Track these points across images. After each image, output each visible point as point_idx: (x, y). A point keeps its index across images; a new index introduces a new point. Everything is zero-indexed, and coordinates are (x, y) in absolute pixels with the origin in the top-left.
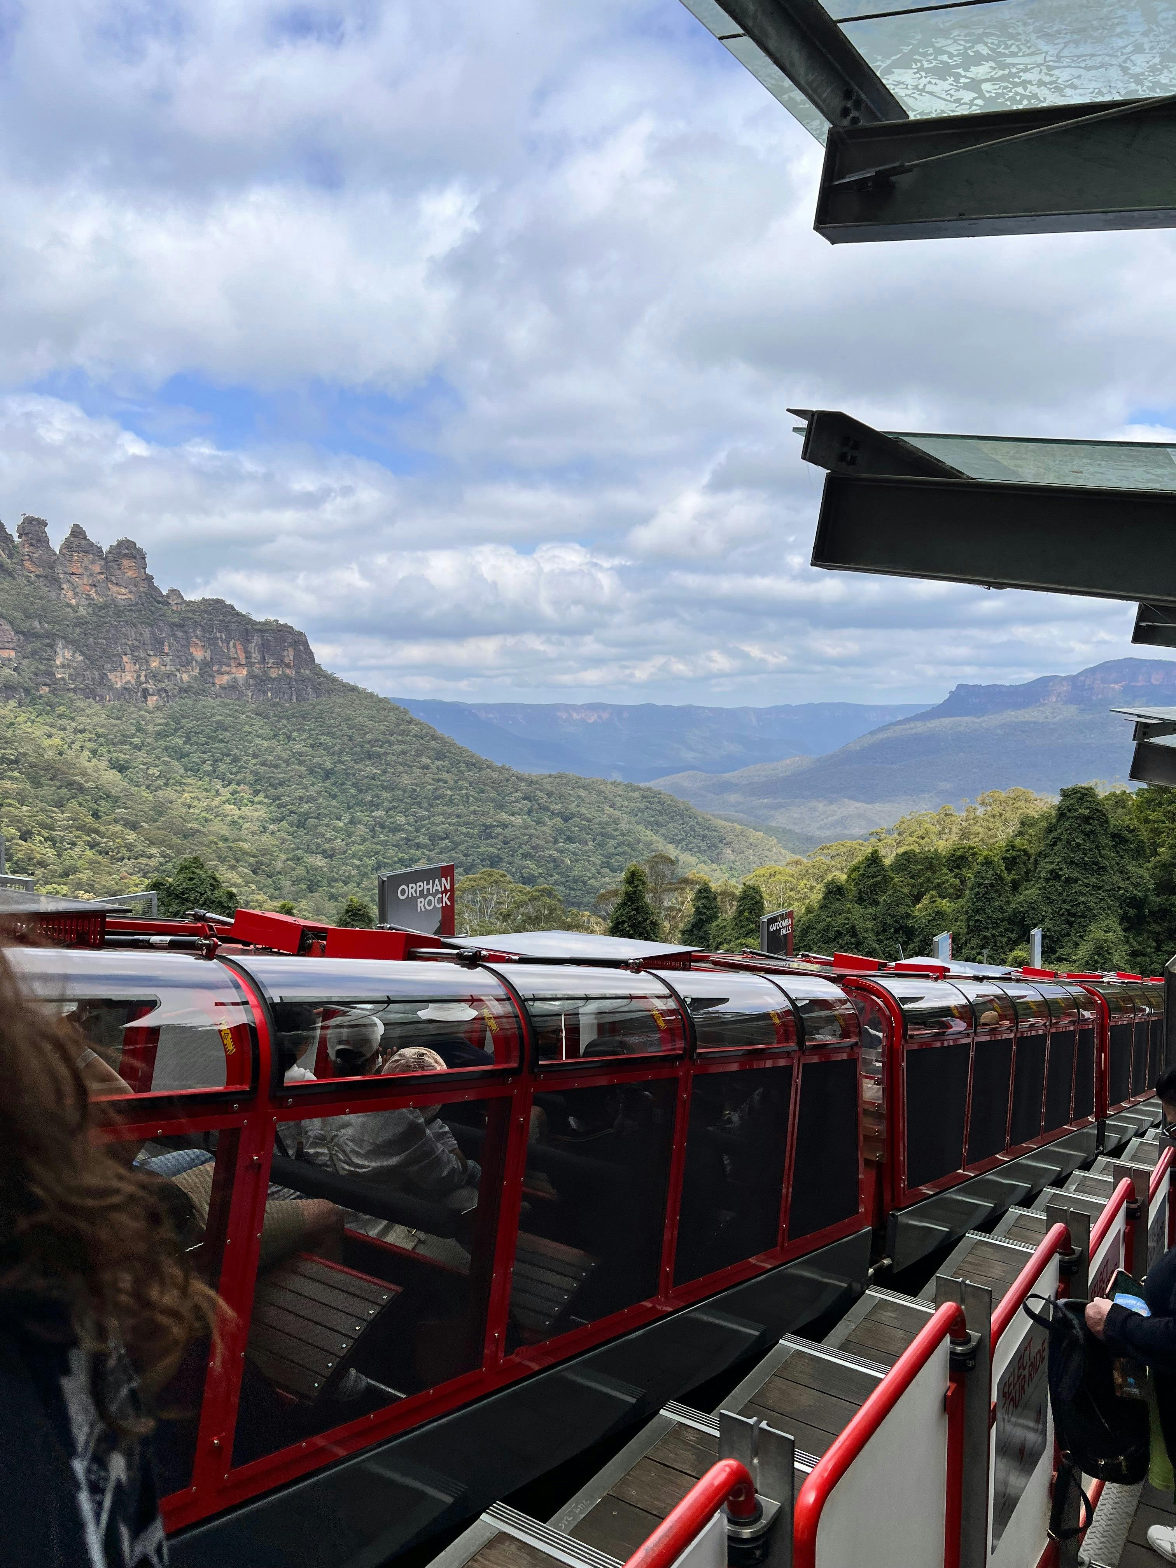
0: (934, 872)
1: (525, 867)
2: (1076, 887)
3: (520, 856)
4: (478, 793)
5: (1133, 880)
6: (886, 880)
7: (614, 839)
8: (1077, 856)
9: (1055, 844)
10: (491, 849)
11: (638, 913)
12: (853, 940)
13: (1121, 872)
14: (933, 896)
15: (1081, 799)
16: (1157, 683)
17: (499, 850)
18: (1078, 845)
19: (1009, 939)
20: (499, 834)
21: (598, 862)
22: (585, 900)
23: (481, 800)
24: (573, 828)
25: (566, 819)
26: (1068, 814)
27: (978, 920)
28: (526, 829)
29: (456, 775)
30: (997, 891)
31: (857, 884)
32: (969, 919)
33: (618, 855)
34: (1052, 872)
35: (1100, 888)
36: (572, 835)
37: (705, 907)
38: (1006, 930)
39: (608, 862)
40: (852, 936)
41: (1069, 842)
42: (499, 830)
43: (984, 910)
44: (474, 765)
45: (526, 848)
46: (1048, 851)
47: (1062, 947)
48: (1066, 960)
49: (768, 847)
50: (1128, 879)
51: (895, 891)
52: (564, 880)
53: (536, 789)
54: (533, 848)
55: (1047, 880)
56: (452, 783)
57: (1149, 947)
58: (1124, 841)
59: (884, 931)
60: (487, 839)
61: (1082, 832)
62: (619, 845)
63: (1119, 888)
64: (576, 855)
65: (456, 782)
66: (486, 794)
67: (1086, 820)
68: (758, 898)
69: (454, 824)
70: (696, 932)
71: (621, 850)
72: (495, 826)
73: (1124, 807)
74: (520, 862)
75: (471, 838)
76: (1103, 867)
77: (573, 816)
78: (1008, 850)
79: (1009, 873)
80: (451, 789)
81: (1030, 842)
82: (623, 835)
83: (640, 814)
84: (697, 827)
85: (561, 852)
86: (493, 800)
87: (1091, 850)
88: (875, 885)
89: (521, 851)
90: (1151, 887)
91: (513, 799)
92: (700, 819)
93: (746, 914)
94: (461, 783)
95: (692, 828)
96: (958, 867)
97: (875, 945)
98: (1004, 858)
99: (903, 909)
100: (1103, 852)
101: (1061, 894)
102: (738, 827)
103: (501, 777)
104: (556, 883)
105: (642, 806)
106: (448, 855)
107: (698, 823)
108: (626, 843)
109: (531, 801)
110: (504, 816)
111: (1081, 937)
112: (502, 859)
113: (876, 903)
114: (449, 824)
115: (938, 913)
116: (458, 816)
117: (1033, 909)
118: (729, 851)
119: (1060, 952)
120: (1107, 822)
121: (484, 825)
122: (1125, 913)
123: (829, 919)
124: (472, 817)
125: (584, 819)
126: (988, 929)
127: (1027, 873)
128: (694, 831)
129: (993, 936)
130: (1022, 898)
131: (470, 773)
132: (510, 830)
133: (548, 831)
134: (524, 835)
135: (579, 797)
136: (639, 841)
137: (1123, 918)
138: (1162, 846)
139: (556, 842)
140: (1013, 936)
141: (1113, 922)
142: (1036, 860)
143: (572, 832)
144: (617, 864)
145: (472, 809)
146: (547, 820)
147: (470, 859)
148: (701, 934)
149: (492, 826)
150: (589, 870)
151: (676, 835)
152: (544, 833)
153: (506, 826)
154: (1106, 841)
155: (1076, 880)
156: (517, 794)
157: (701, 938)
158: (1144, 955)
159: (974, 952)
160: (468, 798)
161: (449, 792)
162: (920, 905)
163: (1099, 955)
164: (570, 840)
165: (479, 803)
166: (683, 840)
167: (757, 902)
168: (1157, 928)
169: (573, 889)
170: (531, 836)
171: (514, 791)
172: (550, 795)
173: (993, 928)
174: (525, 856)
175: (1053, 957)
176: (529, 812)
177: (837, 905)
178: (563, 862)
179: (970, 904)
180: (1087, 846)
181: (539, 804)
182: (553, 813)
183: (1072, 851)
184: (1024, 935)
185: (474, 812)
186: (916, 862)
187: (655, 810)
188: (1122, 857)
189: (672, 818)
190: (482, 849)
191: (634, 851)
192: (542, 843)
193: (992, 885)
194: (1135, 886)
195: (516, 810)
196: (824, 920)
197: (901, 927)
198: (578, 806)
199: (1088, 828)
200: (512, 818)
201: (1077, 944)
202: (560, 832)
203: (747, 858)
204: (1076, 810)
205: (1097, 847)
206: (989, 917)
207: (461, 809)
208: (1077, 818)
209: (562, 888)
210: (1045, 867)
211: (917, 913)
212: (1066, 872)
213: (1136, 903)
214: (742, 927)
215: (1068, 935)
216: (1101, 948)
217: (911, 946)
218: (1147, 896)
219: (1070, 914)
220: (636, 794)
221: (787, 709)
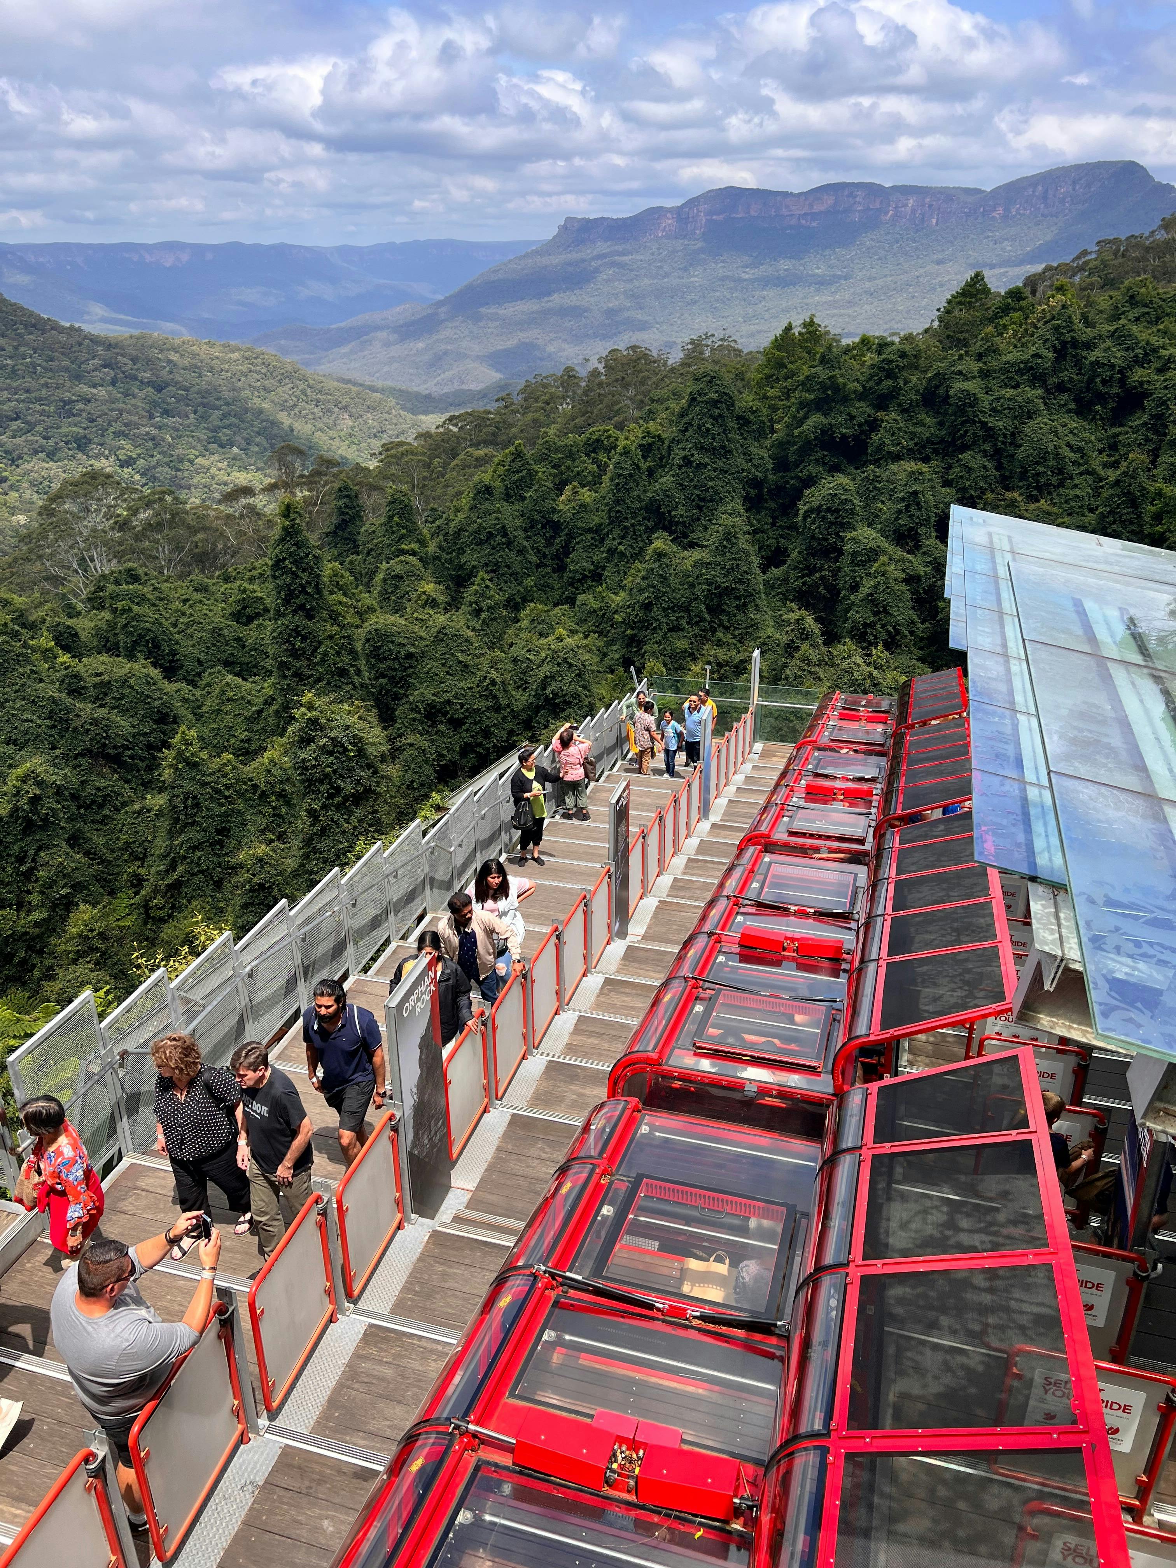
0: (574, 460)
1: (119, 448)
2: (706, 472)
3: (112, 436)
4: (47, 361)
5: (755, 462)
6: (532, 474)
7: (219, 409)
8: (706, 441)
9: (686, 430)
10: (74, 429)
11: (299, 548)
12: (504, 540)
13: (744, 454)
14: (575, 487)
15: (710, 382)
16: (756, 214)
17: (85, 429)
18: (708, 430)
19: (647, 527)
20: (81, 410)
21: (204, 437)
22: (195, 481)
23: (51, 370)
24: (168, 399)
25: (159, 389)
26: (699, 399)
27: (619, 511)
28: (113, 403)
29: (14, 339)
30: (635, 481)
31: (503, 480)
32: (610, 511)
33: (224, 428)
34: (684, 458)
35: (726, 472)
36: (170, 407)
37: (347, 506)
38: (644, 518)
39: (215, 437)
40: (503, 536)
41: (699, 427)
42: (81, 406)
43: (624, 500)
44: (34, 326)
45: (117, 426)
46: (680, 437)
47: (693, 531)
48: (699, 546)
49: (386, 409)
50: (751, 460)
51: (541, 486)
52: (167, 460)
53: (117, 354)
54: (126, 425)
55: (680, 467)
56: (10, 349)
57: (766, 523)
58: (748, 422)
59: (532, 527)
60: (69, 417)
61: (711, 416)
62: (224, 416)
63: (743, 470)
64: (178, 430)
65: (16, 348)
66: (57, 363)
67: (715, 403)
68: (407, 501)
69: (23, 401)
70: (340, 533)
71: (228, 422)
72: (74, 401)
73: (743, 380)
74: (113, 443)
75: (48, 417)
76: (729, 451)
77: (167, 385)
78: (644, 437)
79: (646, 460)
80: (11, 358)
81: (662, 425)
82: (228, 404)
83: (243, 379)
84: (309, 391)
85: (160, 428)
86: (67, 370)
87: (719, 434)
88: (521, 479)
89: (112, 429)
90: (770, 466)
91: (90, 367)
92: (311, 382)
93: (396, 519)
94: (22, 349)
95: (304, 392)
96: (594, 451)
97: (526, 543)
98: (641, 446)
99: (548, 504)
100: (730, 436)
101: (692, 480)
102: (354, 388)
103: (71, 341)
104: (159, 464)
105: (244, 368)
106: (23, 438)
107: (308, 386)
108: (233, 413)
109: (113, 369)
110: (84, 389)
111: (710, 520)
112: (90, 440)
113: (523, 499)
114: (17, 400)
115: (581, 505)
116: (27, 391)
117: (668, 496)
118: (346, 416)
119: (692, 536)
120: (733, 405)
121: (61, 400)
122: (748, 494)
123: (479, 521)
124: (44, 391)
125: (180, 388)
126: (626, 518)
127: (661, 459)
128: (306, 395)
129: (633, 525)
130: (657, 486)
131: (32, 337)
132: (94, 405)
133: (139, 404)
134: (113, 410)
135: (170, 361)
136: (246, 410)
137: (747, 498)
138: (778, 423)
139: (151, 417)
140: (650, 524)
141: (737, 504)
142: (669, 447)
143: (168, 404)
144: (225, 438)
145: (42, 381)
146: (136, 391)
147: (51, 442)
148: (346, 535)
149: (71, 402)
150: (194, 448)
151: (286, 401)
152: (136, 407)
153: (89, 401)
154: (732, 424)
155: (705, 466)
156: (96, 361)
157: (346, 539)
158: (762, 532)
159: (615, 543)
160: (34, 368)
161: (9, 362)
162: (563, 497)
163: (727, 540)
164: (166, 413)
165: (50, 374)
166: (295, 406)
167: (406, 506)
168: (773, 505)
169: (179, 470)
170: (121, 411)
171: (90, 356)
172: (134, 360)
173: (633, 518)
174: (118, 435)
175: (685, 541)
176: (113, 383)
177: (487, 505)
178: (163, 439)
179: (610, 495)
180: (716, 430)
181: (124, 372)
182: (142, 382)
183: (702, 436)
184: (660, 522)
185: (46, 385)
186: (557, 451)
187: (258, 373)
188: (745, 439)
189: (280, 381)
190: (65, 430)
191: (243, 422)
192: (135, 418)
193: (631, 475)
194: (756, 467)
195: (97, 380)
196: (475, 522)
197: (548, 522)
198: (171, 372)
199: (717, 412)
200: (95, 391)
201: (706, 528)
202: (154, 404)
203: (366, 422)
204: (706, 394)
205: (724, 431)
206: (628, 508)
207: (29, 382)
208: (707, 403)
209: (166, 469)
210: (678, 453)
211: (562, 507)
212: (697, 458)
213: (756, 483)
214: (393, 532)
215: (698, 519)
216: (729, 533)
217: (557, 541)
218: (766, 476)
219: (701, 499)
220: (236, 355)
221: (391, 247)
